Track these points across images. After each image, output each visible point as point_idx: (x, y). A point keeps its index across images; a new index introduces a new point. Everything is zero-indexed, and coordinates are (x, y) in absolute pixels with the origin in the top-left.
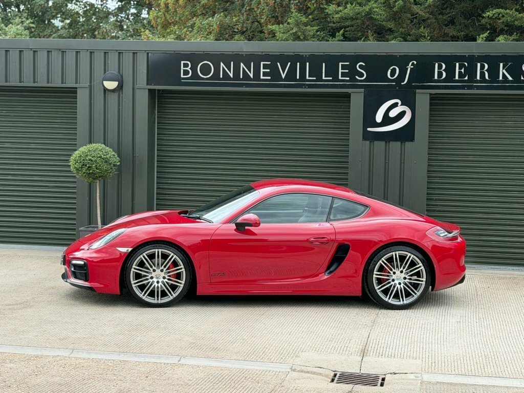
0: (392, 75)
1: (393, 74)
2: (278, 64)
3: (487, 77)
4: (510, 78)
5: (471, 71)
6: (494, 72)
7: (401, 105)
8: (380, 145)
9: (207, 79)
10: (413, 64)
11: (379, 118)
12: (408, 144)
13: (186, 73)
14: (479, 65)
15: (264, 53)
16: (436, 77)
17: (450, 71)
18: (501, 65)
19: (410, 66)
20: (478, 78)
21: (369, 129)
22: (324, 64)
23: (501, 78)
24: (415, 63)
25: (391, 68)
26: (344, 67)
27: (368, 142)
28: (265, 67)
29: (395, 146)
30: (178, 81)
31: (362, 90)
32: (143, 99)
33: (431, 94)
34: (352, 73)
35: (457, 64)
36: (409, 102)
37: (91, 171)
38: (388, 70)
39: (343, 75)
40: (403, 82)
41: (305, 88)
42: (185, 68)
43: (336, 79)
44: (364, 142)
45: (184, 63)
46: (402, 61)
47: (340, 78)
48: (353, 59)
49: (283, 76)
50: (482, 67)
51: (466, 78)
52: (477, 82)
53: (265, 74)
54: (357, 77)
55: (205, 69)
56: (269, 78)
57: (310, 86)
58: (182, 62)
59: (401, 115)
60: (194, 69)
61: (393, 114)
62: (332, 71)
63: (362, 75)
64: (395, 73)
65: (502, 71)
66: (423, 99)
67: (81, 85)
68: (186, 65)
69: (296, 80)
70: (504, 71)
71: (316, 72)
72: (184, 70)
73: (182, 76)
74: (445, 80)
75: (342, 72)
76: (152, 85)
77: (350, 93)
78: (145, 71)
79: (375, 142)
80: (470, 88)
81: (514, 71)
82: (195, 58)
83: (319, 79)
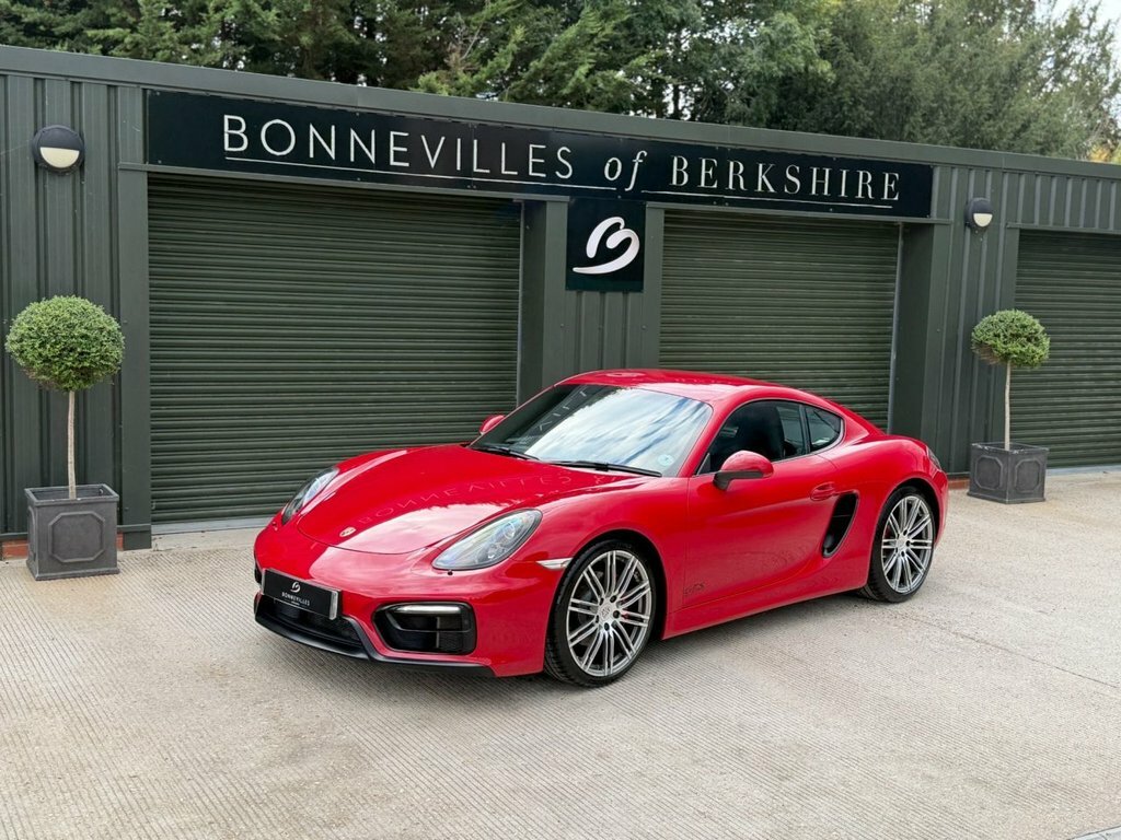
0: (612, 173)
1: (613, 171)
2: (423, 137)
3: (742, 186)
4: (772, 190)
5: (721, 175)
6: (751, 177)
7: (625, 228)
8: (590, 298)
9: (282, 158)
10: (642, 154)
11: (591, 250)
12: (631, 296)
13: (235, 141)
14: (732, 164)
15: (395, 114)
16: (674, 182)
17: (694, 172)
18: (761, 166)
19: (638, 160)
20: (731, 187)
21: (576, 269)
22: (503, 145)
23: (760, 189)
24: (646, 154)
25: (610, 161)
26: (537, 153)
27: (574, 293)
28: (399, 141)
29: (614, 299)
30: (220, 160)
31: (567, 198)
32: (135, 193)
33: (666, 210)
34: (551, 166)
35: (704, 161)
36: (636, 223)
37: (87, 364)
38: (604, 166)
39: (536, 167)
40: (628, 187)
41: (472, 188)
42: (233, 129)
43: (524, 175)
44: (569, 292)
45: (230, 121)
46: (626, 149)
47: (531, 173)
48: (552, 139)
49: (433, 164)
50: (736, 168)
51: (715, 186)
52: (729, 192)
53: (398, 157)
54: (558, 173)
55: (277, 136)
56: (406, 165)
57: (481, 186)
58: (227, 118)
60: (253, 134)
61: (612, 243)
62: (518, 162)
63: (565, 171)
64: (616, 170)
65: (761, 177)
66: (655, 216)
68: (235, 125)
69: (455, 172)
70: (764, 177)
71: (489, 159)
72: (230, 135)
73: (227, 148)
74: (686, 188)
75: (534, 163)
76: (157, 163)
77: (544, 203)
78: (139, 131)
79: (585, 293)
80: (721, 202)
81: (777, 178)
82: (256, 111)
83: (496, 173)
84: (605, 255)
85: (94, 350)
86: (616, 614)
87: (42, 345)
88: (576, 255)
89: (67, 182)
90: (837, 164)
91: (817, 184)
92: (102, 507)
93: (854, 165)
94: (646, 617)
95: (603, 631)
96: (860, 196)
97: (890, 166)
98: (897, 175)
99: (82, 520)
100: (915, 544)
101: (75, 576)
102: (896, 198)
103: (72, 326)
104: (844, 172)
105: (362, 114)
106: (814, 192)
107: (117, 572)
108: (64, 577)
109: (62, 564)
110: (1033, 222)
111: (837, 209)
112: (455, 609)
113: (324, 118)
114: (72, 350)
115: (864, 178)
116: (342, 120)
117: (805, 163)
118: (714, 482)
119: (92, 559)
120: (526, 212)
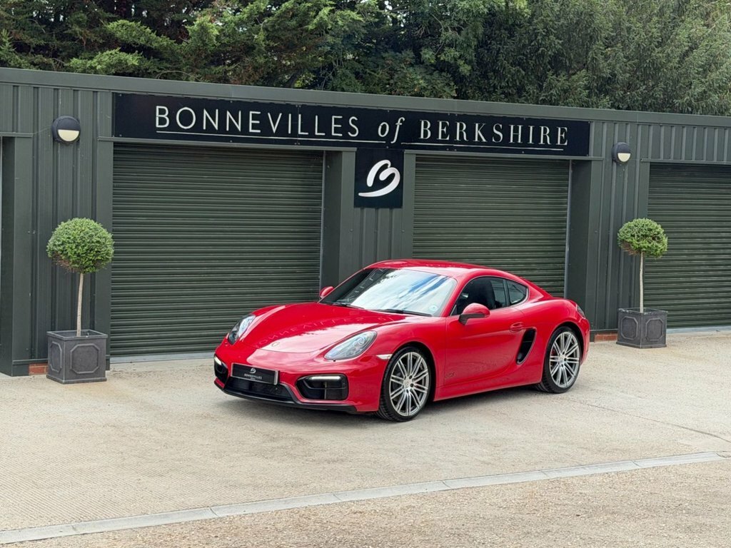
0: (383, 132)
2: (269, 114)
3: (465, 138)
4: (484, 140)
5: (451, 131)
6: (471, 132)
7: (391, 166)
8: (369, 212)
9: (187, 130)
10: (402, 120)
11: (370, 182)
12: (395, 211)
13: (162, 121)
14: (458, 124)
15: (253, 101)
16: (422, 137)
17: (434, 129)
18: (477, 125)
19: (399, 123)
20: (458, 139)
21: (360, 194)
22: (317, 117)
23: (476, 140)
24: (404, 119)
25: (382, 124)
26: (337, 121)
27: (359, 209)
28: (255, 117)
29: (383, 212)
30: (153, 132)
31: (355, 149)
32: (106, 155)
33: (417, 155)
34: (345, 129)
35: (440, 123)
36: (398, 164)
38: (378, 128)
39: (337, 130)
40: (393, 140)
41: (297, 145)
42: (161, 115)
43: (329, 135)
44: (356, 209)
45: (160, 109)
46: (391, 116)
47: (333, 134)
48: (346, 112)
49: (274, 130)
50: (461, 127)
51: (448, 139)
52: (457, 142)
53: (254, 126)
54: (350, 134)
55: (186, 118)
56: (259, 131)
57: (303, 143)
58: (158, 107)
59: (391, 177)
60: (172, 116)
61: (383, 177)
62: (325, 127)
63: (354, 132)
64: (385, 130)
65: (478, 132)
66: (410, 158)
67: (20, 134)
68: (162, 112)
69: (288, 135)
70: (479, 132)
71: (308, 126)
72: (160, 118)
73: (157, 126)
74: (430, 140)
75: (335, 128)
76: (119, 136)
77: (340, 152)
78: (110, 117)
79: (365, 210)
80: (451, 149)
81: (487, 132)
82: (173, 103)
83: (312, 134)
84: (379, 184)
85: (103, 250)
86: (412, 385)
87: (76, 247)
88: (360, 184)
89: (71, 149)
90: (527, 122)
91: (514, 135)
92: (99, 341)
93: (537, 123)
94: (426, 388)
95: (406, 393)
96: (542, 142)
97: (562, 123)
98: (566, 129)
99: (87, 349)
100: (569, 360)
101: (84, 382)
102: (566, 144)
103: (91, 236)
104: (531, 128)
105: (233, 101)
106: (511, 141)
107: (105, 380)
108: (78, 382)
109: (76, 374)
110: (659, 158)
111: (527, 152)
112: (338, 378)
113: (211, 105)
114: (92, 250)
115: (545, 132)
116: (222, 106)
117: (506, 122)
118: (459, 320)
119: (92, 372)
120: (326, 157)
